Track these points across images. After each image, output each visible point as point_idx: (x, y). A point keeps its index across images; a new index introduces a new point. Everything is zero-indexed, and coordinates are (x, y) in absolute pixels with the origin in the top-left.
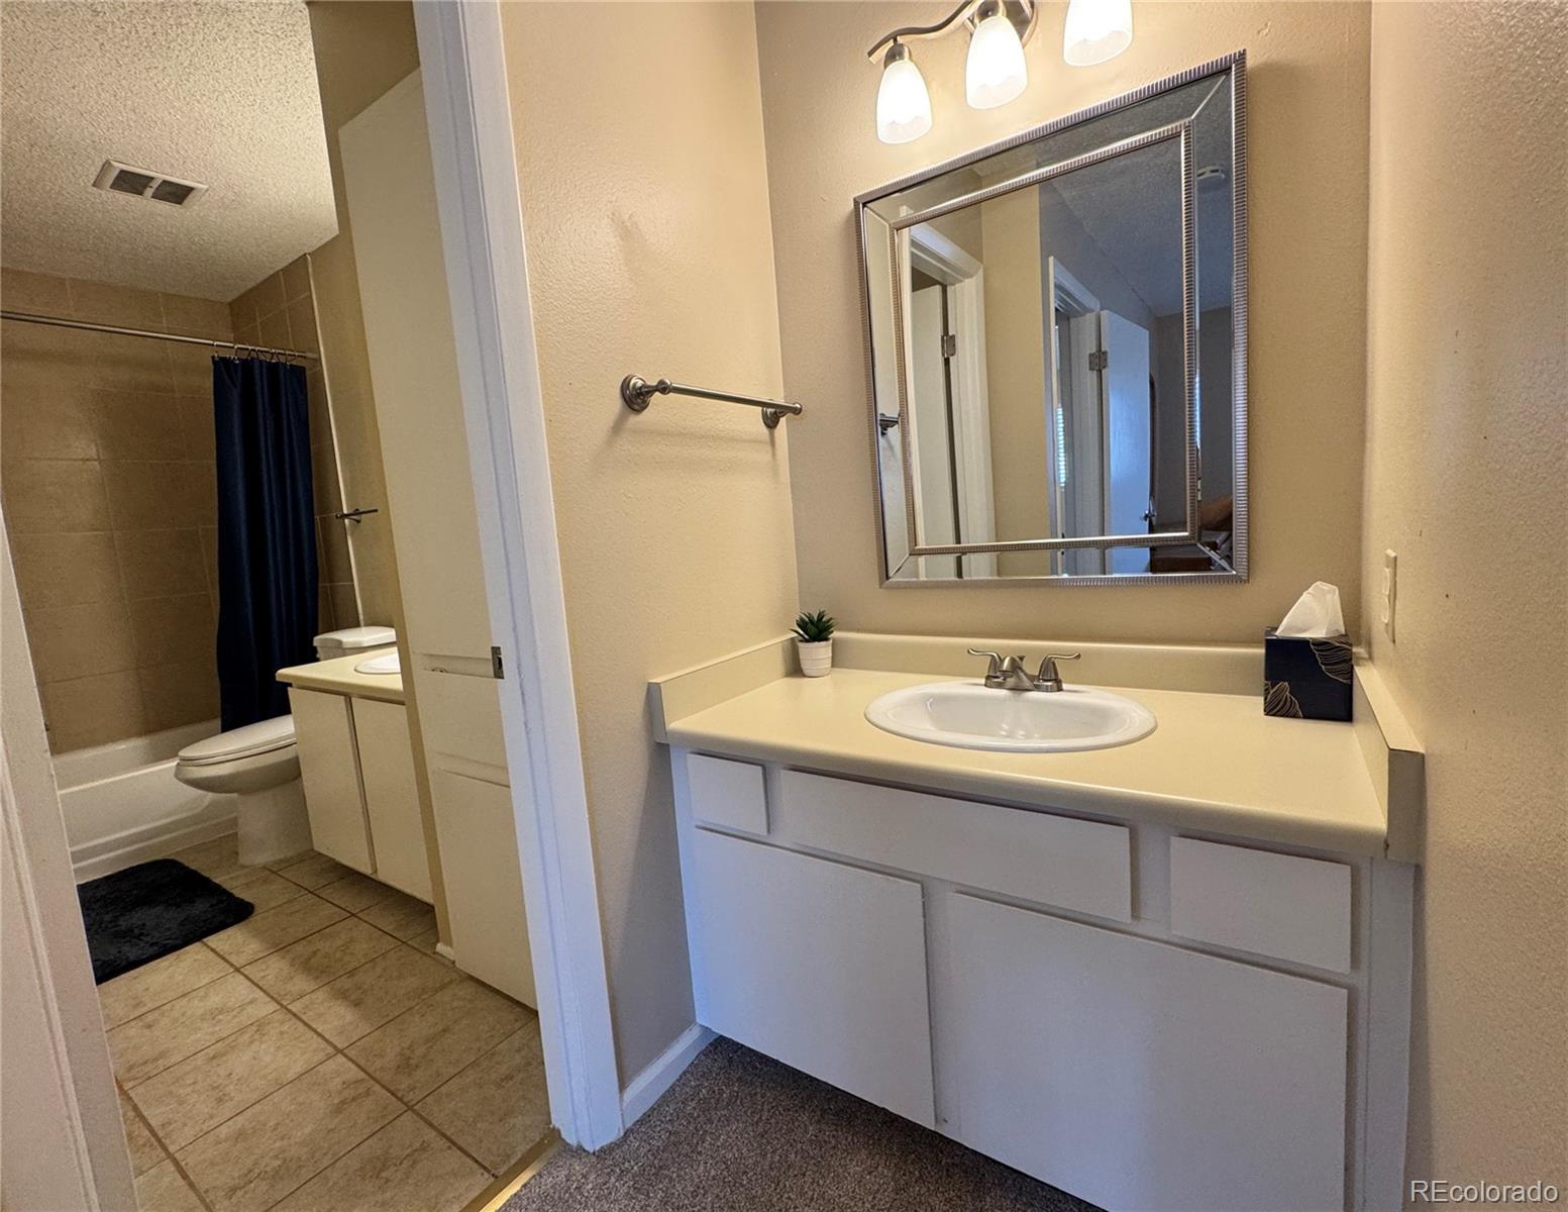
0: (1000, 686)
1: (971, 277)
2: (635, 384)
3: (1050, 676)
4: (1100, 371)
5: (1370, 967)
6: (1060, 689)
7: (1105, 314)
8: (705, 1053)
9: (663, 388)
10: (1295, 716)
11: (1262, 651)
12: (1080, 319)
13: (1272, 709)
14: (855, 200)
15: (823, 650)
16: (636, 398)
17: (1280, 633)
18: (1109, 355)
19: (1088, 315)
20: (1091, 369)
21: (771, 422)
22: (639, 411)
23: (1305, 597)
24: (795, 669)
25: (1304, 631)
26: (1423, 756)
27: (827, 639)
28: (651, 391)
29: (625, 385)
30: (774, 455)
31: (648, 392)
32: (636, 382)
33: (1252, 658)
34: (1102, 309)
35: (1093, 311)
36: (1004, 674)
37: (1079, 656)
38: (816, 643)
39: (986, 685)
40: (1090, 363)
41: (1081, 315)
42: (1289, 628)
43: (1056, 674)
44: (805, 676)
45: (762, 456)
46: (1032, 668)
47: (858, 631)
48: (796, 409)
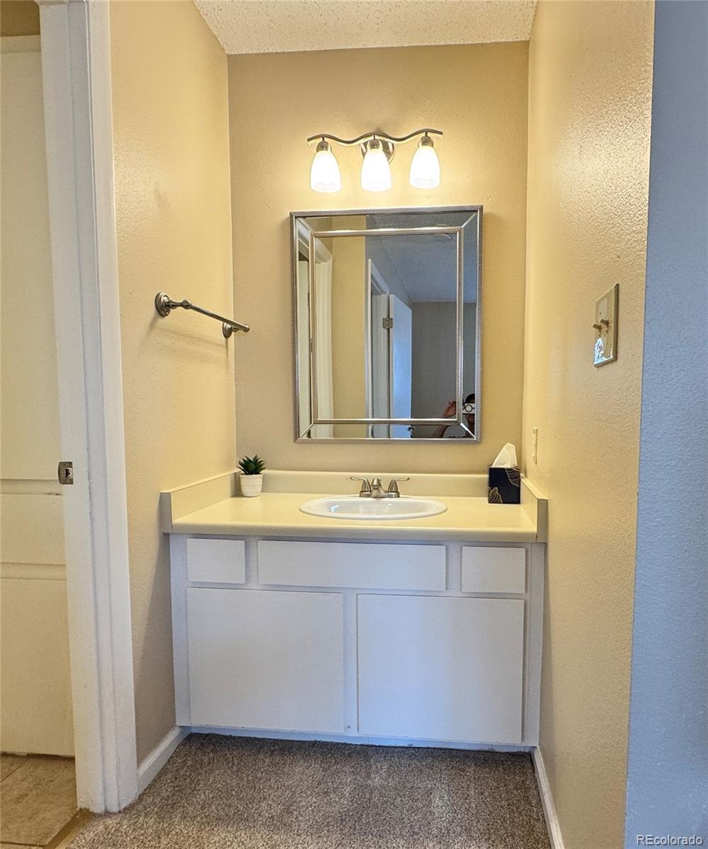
0: (368, 496)
1: (326, 261)
2: (164, 300)
3: (394, 490)
4: (389, 330)
5: (531, 591)
6: (399, 497)
7: (392, 296)
8: (183, 744)
9: (186, 305)
10: (500, 503)
11: (487, 476)
12: (379, 296)
13: (491, 501)
14: (290, 213)
15: (258, 480)
16: (163, 308)
17: (493, 466)
18: (394, 321)
19: (383, 295)
20: (384, 327)
21: (227, 334)
22: (163, 316)
23: (504, 449)
24: (237, 492)
25: (502, 464)
26: (547, 501)
27: (258, 473)
28: (175, 306)
29: (158, 298)
30: (227, 354)
31: (173, 306)
32: (164, 299)
33: (483, 479)
34: (390, 293)
35: (385, 293)
36: (368, 490)
37: (408, 479)
38: (254, 475)
39: (360, 496)
40: (383, 323)
41: (380, 294)
42: (497, 464)
43: (397, 489)
44: (244, 497)
45: (220, 354)
46: (385, 486)
47: (277, 469)
48: (246, 328)
